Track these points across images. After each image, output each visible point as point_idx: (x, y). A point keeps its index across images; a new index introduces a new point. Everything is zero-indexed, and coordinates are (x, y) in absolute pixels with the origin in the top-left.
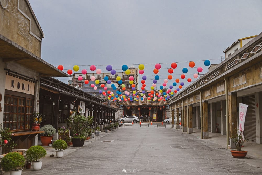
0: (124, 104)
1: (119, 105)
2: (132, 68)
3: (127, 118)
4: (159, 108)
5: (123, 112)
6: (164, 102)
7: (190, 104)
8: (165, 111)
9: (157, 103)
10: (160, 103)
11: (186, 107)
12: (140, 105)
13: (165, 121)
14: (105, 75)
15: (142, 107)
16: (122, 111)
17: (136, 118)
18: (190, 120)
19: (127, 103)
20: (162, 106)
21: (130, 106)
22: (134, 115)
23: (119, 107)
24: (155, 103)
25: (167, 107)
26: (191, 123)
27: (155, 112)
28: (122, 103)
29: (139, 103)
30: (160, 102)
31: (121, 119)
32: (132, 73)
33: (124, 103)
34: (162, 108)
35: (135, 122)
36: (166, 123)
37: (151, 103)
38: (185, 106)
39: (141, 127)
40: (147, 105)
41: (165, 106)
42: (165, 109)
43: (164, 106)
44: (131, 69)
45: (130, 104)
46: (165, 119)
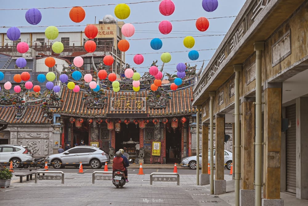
0: (64, 110)
1: (50, 115)
2: (108, 21)
3: (71, 152)
4: (169, 124)
5: (61, 134)
6: (184, 106)
7: (270, 79)
8: (188, 131)
9: (165, 108)
10: (172, 107)
11: (250, 98)
12: (112, 115)
13: (186, 161)
14: (35, 38)
15: (120, 119)
16: (58, 131)
17: (99, 154)
18: (270, 158)
19: (72, 109)
20: (179, 118)
21: (83, 118)
22: (94, 146)
23: (50, 120)
24: (158, 109)
25: (193, 121)
26: (272, 171)
27: (159, 136)
28: (57, 108)
29: (109, 108)
30: (172, 105)
31: (52, 157)
32: (108, 33)
33: (65, 107)
34: (180, 123)
35: (95, 164)
36: (189, 167)
37: (144, 109)
38: (247, 98)
39: (93, 182)
40: (133, 115)
41: (187, 116)
42: (187, 126)
43: (185, 116)
44: (105, 23)
45: (82, 111)
46: (188, 156)
